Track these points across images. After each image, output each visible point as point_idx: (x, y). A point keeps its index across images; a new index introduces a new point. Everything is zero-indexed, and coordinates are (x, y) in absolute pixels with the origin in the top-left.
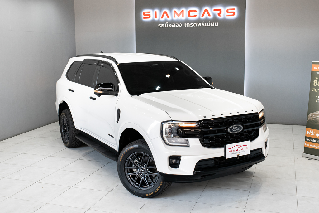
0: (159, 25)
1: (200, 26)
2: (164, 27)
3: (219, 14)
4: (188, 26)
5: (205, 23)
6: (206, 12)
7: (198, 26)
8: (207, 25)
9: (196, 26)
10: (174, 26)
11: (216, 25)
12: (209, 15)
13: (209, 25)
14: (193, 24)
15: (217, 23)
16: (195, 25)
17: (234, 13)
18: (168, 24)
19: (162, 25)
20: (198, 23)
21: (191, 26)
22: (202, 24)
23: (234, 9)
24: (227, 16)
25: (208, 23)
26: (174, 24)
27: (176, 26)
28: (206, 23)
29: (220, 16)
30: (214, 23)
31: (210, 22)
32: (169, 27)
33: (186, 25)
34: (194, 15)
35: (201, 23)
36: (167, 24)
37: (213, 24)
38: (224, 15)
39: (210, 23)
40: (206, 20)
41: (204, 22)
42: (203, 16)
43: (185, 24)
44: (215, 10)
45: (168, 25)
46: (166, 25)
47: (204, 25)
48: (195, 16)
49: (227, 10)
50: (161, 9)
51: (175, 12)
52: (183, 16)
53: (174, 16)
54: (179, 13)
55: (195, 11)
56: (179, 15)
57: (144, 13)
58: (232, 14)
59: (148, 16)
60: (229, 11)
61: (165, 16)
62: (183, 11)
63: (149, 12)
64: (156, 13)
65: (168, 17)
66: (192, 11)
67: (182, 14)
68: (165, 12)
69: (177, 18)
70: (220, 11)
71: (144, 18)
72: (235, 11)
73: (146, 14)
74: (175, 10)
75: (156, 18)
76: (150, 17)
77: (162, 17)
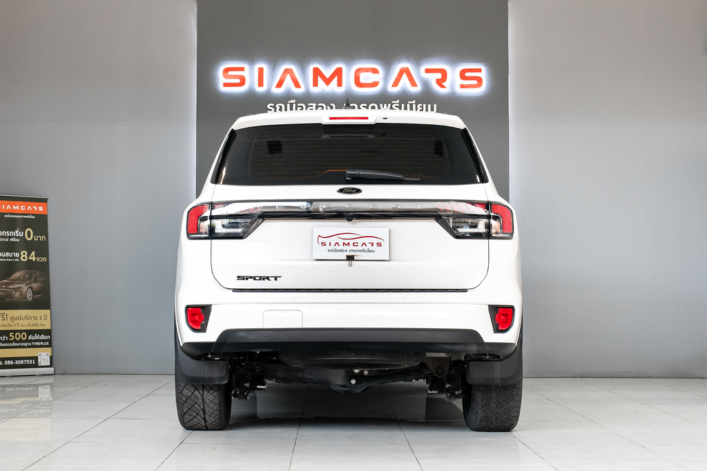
0: (268, 106)
3: (440, 82)
5: (400, 104)
11: (432, 110)
12: (414, 84)
13: (411, 109)
14: (366, 107)
15: (435, 106)
16: (372, 107)
17: (479, 80)
18: (294, 105)
19: (277, 106)
20: (380, 105)
22: (393, 106)
23: (479, 70)
24: (462, 86)
25: (408, 106)
26: (314, 105)
28: (403, 105)
29: (443, 87)
30: (424, 105)
31: (414, 102)
34: (370, 81)
35: (389, 105)
36: (291, 104)
37: (422, 107)
38: (452, 85)
39: (414, 106)
40: (405, 98)
41: (398, 101)
42: (395, 84)
44: (428, 71)
45: (297, 107)
46: (288, 105)
48: (375, 84)
49: (462, 73)
50: (274, 62)
51: (317, 72)
52: (340, 84)
53: (315, 84)
54: (328, 74)
55: (375, 71)
56: (328, 81)
57: (226, 70)
58: (475, 82)
59: (238, 81)
60: (467, 74)
61: (288, 81)
62: (341, 69)
63: (242, 69)
64: (261, 70)
65: (297, 85)
66: (367, 70)
67: (336, 79)
68: (287, 71)
69: (322, 87)
70: (444, 72)
71: (226, 85)
72: (483, 75)
73: (230, 73)
74: (317, 65)
75: (262, 86)
76: (242, 82)
77: (279, 85)
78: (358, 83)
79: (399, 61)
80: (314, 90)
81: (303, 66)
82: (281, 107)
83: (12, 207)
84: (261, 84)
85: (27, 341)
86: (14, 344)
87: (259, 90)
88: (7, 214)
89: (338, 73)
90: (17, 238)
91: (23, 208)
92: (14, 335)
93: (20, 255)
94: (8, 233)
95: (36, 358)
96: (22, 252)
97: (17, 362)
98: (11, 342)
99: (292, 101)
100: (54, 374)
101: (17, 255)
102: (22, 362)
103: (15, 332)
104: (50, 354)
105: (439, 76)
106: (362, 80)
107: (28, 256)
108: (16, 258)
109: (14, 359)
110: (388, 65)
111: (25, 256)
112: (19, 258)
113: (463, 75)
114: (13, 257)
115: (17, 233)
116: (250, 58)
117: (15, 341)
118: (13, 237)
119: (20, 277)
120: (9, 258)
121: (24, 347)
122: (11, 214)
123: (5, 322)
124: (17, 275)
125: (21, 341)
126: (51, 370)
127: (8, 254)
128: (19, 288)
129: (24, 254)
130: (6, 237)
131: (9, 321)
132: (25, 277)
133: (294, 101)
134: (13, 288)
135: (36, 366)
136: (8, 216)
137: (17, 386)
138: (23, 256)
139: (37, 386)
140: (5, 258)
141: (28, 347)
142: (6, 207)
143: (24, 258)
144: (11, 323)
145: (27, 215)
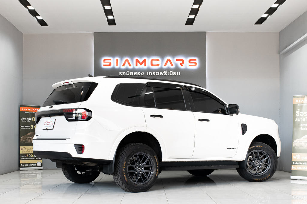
0: (120, 73)
1: (163, 75)
2: (125, 75)
3: (181, 64)
4: (150, 74)
6: (169, 61)
7: (161, 75)
8: (169, 74)
9: (159, 75)
10: (136, 75)
11: (179, 74)
12: (172, 65)
13: (171, 74)
14: (155, 73)
15: (180, 73)
16: (157, 73)
17: (196, 63)
19: (123, 73)
20: (160, 72)
21: (153, 75)
22: (165, 73)
23: (196, 60)
24: (189, 66)
25: (170, 73)
26: (136, 72)
27: (138, 75)
28: (168, 72)
29: (182, 66)
30: (176, 72)
31: (172, 71)
32: (130, 75)
33: (148, 74)
34: (156, 64)
35: (163, 72)
36: (128, 72)
37: (175, 73)
38: (186, 65)
40: (169, 70)
41: (166, 71)
43: (147, 72)
44: (177, 60)
45: (130, 73)
47: (166, 74)
48: (158, 65)
49: (190, 61)
50: (122, 57)
51: (137, 61)
52: (145, 65)
53: (137, 65)
54: (141, 61)
55: (158, 60)
56: (141, 64)
57: (105, 60)
58: (194, 64)
59: (109, 64)
60: (191, 61)
61: (127, 64)
62: (146, 59)
63: (110, 60)
64: (117, 60)
65: (130, 65)
66: (155, 60)
67: (144, 63)
68: (126, 60)
69: (139, 66)
70: (183, 61)
71: (104, 65)
72: (197, 61)
73: (106, 61)
74: (137, 58)
75: (117, 66)
76: (110, 65)
77: (124, 65)
78: (152, 65)
79: (167, 57)
80: (136, 67)
81: (132, 59)
82: (124, 73)
83: (27, 110)
84: (117, 65)
85: (33, 157)
86: (28, 159)
87: (117, 67)
88: (26, 112)
89: (145, 61)
90: (29, 120)
91: (31, 110)
92: (28, 155)
93: (30, 127)
94: (26, 119)
95: (36, 164)
96: (31, 126)
97: (29, 165)
98: (27, 158)
99: (128, 71)
100: (43, 169)
101: (29, 127)
102: (31, 165)
103: (29, 154)
104: (41, 162)
105: (181, 62)
106: (153, 63)
107: (33, 127)
108: (29, 128)
109: (28, 164)
110: (163, 58)
111: (32, 127)
112: (30, 128)
113: (190, 62)
114: (28, 127)
115: (29, 119)
116: (113, 55)
117: (29, 157)
118: (28, 120)
119: (30, 134)
120: (26, 128)
121: (32, 160)
122: (27, 112)
123: (25, 151)
124: (29, 134)
125: (31, 157)
126: (42, 168)
127: (26, 126)
128: (30, 138)
129: (32, 126)
130: (25, 120)
131: (26, 150)
132: (32, 134)
133: (129, 71)
134: (28, 139)
135: (36, 166)
136: (26, 113)
137: (29, 174)
138: (31, 127)
139: (37, 174)
140: (25, 128)
141: (33, 159)
142: (25, 109)
143: (32, 128)
144: (27, 151)
145: (33, 112)
